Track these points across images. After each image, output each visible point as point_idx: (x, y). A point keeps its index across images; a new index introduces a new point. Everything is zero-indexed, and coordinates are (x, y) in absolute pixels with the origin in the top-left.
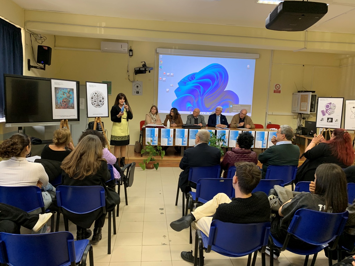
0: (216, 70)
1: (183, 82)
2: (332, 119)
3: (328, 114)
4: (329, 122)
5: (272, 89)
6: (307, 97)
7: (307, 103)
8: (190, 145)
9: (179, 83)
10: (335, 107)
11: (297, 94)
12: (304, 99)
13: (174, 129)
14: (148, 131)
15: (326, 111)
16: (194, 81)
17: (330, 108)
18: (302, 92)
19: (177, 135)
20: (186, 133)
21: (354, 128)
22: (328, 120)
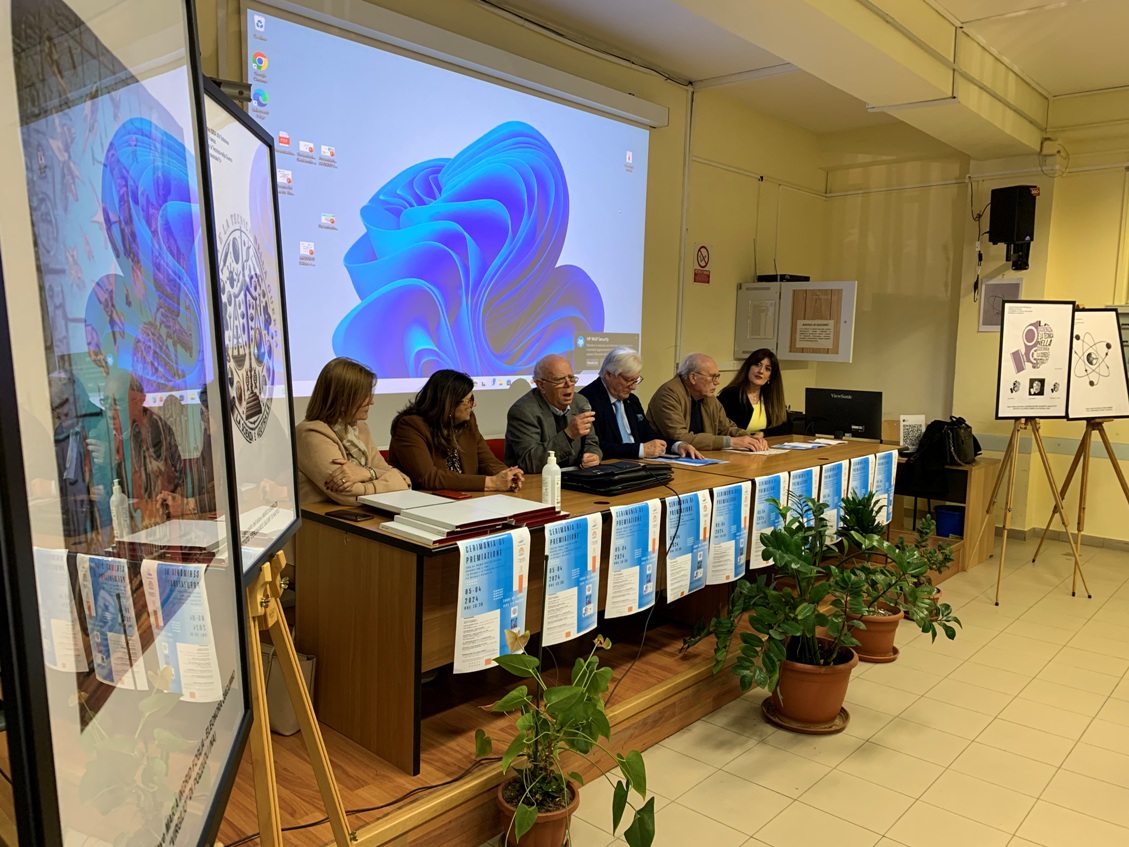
0: (524, 157)
1: (386, 209)
2: (1042, 381)
3: (1031, 365)
4: (1035, 394)
5: (691, 266)
6: (835, 298)
7: (837, 323)
8: (670, 599)
9: (365, 212)
10: (1050, 336)
11: (768, 289)
12: (817, 306)
13: (603, 515)
14: (473, 563)
15: (1027, 354)
16: (438, 205)
17: (1038, 342)
18: (781, 280)
19: (618, 553)
20: (655, 526)
21: (1093, 410)
22: (1031, 387)
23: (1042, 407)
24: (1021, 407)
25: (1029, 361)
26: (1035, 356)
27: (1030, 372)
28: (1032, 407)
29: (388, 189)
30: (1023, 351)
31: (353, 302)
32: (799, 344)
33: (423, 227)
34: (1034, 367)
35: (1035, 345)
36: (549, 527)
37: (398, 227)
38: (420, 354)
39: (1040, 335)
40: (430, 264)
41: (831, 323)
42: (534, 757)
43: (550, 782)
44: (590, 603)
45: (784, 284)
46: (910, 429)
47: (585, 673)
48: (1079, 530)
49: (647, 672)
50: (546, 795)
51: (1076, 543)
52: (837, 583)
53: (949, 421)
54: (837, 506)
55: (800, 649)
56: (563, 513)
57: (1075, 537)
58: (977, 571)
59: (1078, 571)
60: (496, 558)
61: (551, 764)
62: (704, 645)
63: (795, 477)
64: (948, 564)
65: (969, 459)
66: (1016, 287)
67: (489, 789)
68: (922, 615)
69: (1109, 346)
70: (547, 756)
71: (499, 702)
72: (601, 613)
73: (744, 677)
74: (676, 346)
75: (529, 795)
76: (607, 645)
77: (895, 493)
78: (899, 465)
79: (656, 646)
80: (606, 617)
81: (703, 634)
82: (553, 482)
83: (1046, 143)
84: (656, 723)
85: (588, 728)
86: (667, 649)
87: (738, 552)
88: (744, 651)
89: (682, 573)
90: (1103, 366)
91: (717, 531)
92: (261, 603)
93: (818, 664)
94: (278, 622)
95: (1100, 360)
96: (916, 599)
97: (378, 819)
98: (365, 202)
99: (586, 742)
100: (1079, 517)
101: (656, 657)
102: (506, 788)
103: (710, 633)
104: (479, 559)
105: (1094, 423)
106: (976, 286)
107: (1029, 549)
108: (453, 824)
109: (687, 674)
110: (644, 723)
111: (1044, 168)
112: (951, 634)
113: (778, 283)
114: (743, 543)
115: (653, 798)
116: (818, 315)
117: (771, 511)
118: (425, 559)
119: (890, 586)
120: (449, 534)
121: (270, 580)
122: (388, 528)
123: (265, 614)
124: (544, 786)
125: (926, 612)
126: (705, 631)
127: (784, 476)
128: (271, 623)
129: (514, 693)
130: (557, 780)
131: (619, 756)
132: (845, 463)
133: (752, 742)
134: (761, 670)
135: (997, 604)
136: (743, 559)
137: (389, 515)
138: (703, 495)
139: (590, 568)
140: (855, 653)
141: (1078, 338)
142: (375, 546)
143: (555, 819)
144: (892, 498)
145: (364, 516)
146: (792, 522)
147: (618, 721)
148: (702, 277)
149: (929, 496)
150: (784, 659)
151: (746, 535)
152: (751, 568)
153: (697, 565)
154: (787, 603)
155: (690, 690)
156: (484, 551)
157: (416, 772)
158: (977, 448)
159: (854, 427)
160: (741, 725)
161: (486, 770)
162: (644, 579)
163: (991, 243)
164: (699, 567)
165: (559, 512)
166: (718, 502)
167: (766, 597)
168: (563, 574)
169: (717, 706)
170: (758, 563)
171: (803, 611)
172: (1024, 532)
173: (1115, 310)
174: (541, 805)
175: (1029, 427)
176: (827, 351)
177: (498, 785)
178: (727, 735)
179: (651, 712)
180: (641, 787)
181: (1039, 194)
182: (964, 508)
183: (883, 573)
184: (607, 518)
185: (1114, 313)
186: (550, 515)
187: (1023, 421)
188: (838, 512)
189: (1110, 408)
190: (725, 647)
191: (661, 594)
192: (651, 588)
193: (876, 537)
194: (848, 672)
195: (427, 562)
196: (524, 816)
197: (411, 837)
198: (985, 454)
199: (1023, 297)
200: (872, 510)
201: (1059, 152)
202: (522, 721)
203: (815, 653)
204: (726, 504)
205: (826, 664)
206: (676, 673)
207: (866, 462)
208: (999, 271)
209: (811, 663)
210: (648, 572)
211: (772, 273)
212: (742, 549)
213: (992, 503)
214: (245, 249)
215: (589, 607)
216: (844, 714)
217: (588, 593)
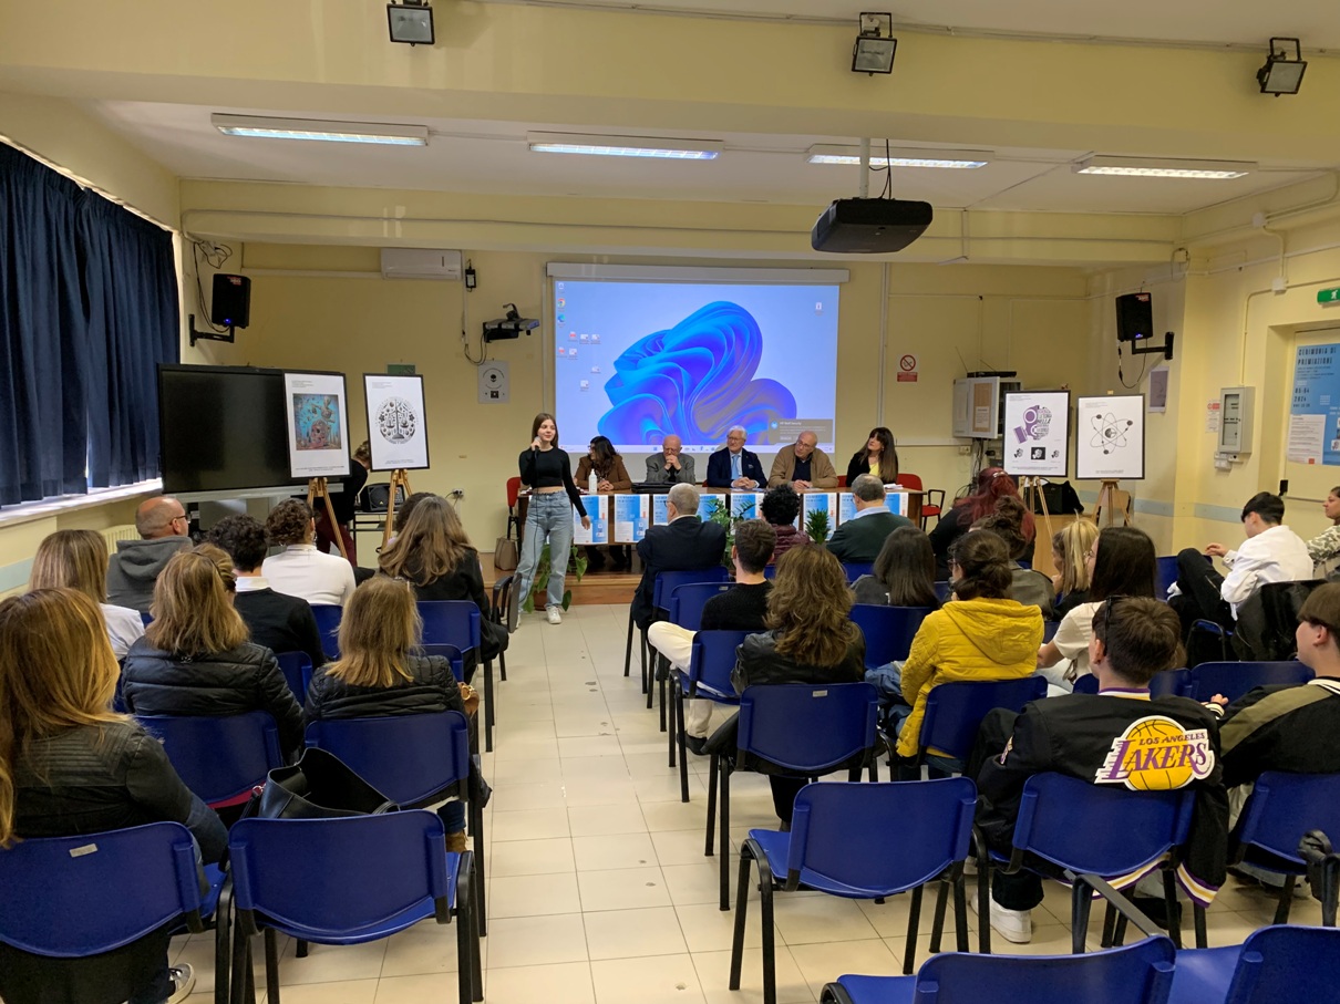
0: (724, 321)
1: (629, 360)
2: (1043, 449)
3: (1032, 437)
4: (1037, 459)
5: (891, 371)
9: (616, 364)
10: (1048, 417)
11: (966, 383)
15: (1028, 429)
16: (663, 354)
17: (1038, 421)
20: (645, 506)
21: (1103, 472)
22: (1033, 453)
23: (1044, 469)
24: (1024, 468)
25: (1030, 434)
26: (1036, 431)
28: (1033, 469)
29: (630, 350)
30: (1024, 427)
31: (608, 407)
33: (651, 367)
34: (1035, 439)
35: (1035, 424)
37: (636, 368)
38: (649, 434)
39: (1039, 415)
40: (656, 386)
41: (987, 408)
66: (1166, 374)
69: (1130, 423)
83: (1177, 253)
90: (1121, 439)
95: (1119, 434)
98: (616, 358)
105: (1109, 483)
106: (1121, 375)
111: (1176, 274)
141: (1099, 417)
162: (637, 528)
163: (1119, 340)
176: (986, 430)
181: (1150, 299)
189: (1120, 472)
201: (1188, 260)
208: (1158, 361)
215: (599, 533)
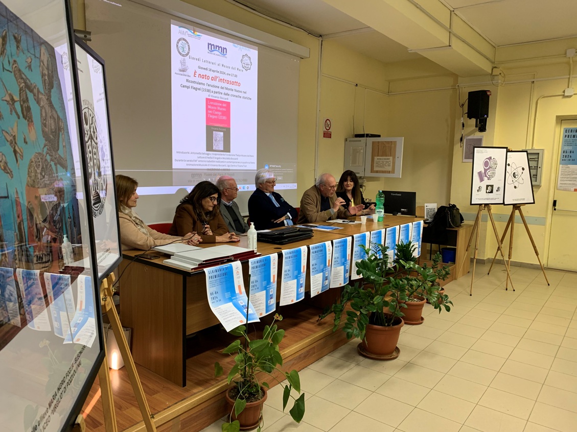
2: (492, 186)
4: (489, 193)
5: (322, 129)
6: (393, 146)
7: (394, 158)
8: (313, 295)
10: (496, 164)
11: (360, 141)
12: (384, 150)
13: (278, 254)
14: (213, 279)
15: (485, 173)
17: (490, 167)
18: (367, 137)
19: (286, 273)
20: (304, 259)
21: (516, 200)
22: (487, 189)
23: (492, 199)
24: (483, 199)
25: (486, 176)
26: (489, 174)
27: (486, 182)
28: (488, 199)
30: (483, 172)
32: (376, 169)
34: (488, 179)
35: (489, 169)
36: (251, 260)
39: (491, 163)
41: (391, 158)
42: (244, 375)
43: (252, 388)
44: (272, 298)
45: (368, 138)
46: (429, 210)
47: (269, 332)
48: (509, 258)
49: (301, 332)
50: (251, 394)
51: (508, 265)
52: (393, 285)
53: (449, 206)
54: (393, 248)
55: (376, 319)
56: (258, 254)
57: (507, 262)
58: (462, 279)
59: (509, 279)
60: (224, 276)
61: (253, 379)
62: (329, 318)
63: (373, 234)
64: (447, 276)
65: (458, 225)
66: (480, 140)
67: (222, 392)
68: (434, 300)
69: (523, 169)
70: (251, 375)
71: (226, 349)
72: (278, 303)
73: (348, 333)
74: (315, 170)
75: (242, 394)
76: (280, 318)
77: (422, 242)
78: (424, 228)
79: (306, 319)
80: (280, 305)
81: (328, 312)
82: (253, 238)
83: (494, 69)
84: (305, 357)
85: (271, 360)
86: (311, 321)
87: (346, 271)
88: (348, 320)
89: (318, 282)
90: (521, 178)
91: (335, 261)
92: (103, 299)
93: (385, 326)
94: (111, 308)
95: (519, 176)
96: (431, 292)
97: (165, 409)
99: (270, 367)
100: (509, 252)
101: (305, 325)
102: (230, 391)
103: (332, 312)
104: (215, 277)
105: (516, 207)
106: (461, 139)
107: (486, 269)
108: (203, 411)
109: (321, 332)
110: (299, 357)
111: (493, 82)
112: (448, 309)
113: (365, 138)
114: (348, 267)
115: (304, 394)
116: (384, 154)
117: (361, 251)
118: (187, 277)
119: (419, 286)
120: (199, 265)
121: (107, 287)
122: (167, 262)
123: (105, 304)
124: (249, 390)
125: (436, 299)
126: (329, 311)
127: (368, 234)
128: (108, 309)
129: (234, 344)
130: (256, 386)
131: (287, 373)
132: (398, 227)
133: (353, 365)
134: (357, 329)
135: (471, 295)
136: (348, 275)
137: (168, 256)
138: (328, 243)
139: (272, 281)
140: (402, 320)
141: (509, 165)
142: (161, 272)
143: (255, 405)
144: (420, 244)
145: (155, 257)
146: (372, 256)
147: (287, 356)
148: (327, 135)
149: (439, 243)
150: (368, 323)
151: (349, 263)
152: (352, 279)
153: (325, 278)
154: (369, 296)
155: (322, 340)
156: (218, 273)
157: (184, 385)
158: (462, 219)
159: (402, 210)
160: (347, 357)
161: (219, 383)
162: (299, 286)
163: (468, 119)
164: (326, 279)
165: (256, 253)
166: (336, 247)
167: (359, 293)
168: (258, 284)
169: (336, 347)
170: (355, 277)
171: (377, 299)
172: (484, 260)
173: (526, 151)
174: (248, 399)
175: (486, 208)
176: (389, 172)
177: (226, 390)
178: (340, 362)
179: (303, 351)
180: (298, 388)
181: (491, 94)
182: (456, 249)
183: (415, 280)
184: (280, 256)
185: (526, 153)
186: (252, 254)
187: (483, 205)
188: (394, 251)
189: (524, 199)
190: (339, 318)
191: (307, 293)
192: (303, 290)
193: (412, 263)
194: (399, 330)
195: (188, 279)
196: (239, 404)
197: (182, 418)
198: (465, 222)
199: (483, 146)
200: (411, 250)
201: (500, 74)
202: (238, 357)
203: (383, 320)
204: (339, 248)
205: (388, 325)
206: (315, 332)
207: (408, 226)
208: (472, 132)
209: (381, 325)
210: (301, 282)
211: (363, 133)
212: (347, 270)
213: (469, 246)
214: (90, 118)
215: (271, 300)
216: (397, 350)
217: (271, 293)
